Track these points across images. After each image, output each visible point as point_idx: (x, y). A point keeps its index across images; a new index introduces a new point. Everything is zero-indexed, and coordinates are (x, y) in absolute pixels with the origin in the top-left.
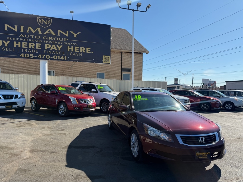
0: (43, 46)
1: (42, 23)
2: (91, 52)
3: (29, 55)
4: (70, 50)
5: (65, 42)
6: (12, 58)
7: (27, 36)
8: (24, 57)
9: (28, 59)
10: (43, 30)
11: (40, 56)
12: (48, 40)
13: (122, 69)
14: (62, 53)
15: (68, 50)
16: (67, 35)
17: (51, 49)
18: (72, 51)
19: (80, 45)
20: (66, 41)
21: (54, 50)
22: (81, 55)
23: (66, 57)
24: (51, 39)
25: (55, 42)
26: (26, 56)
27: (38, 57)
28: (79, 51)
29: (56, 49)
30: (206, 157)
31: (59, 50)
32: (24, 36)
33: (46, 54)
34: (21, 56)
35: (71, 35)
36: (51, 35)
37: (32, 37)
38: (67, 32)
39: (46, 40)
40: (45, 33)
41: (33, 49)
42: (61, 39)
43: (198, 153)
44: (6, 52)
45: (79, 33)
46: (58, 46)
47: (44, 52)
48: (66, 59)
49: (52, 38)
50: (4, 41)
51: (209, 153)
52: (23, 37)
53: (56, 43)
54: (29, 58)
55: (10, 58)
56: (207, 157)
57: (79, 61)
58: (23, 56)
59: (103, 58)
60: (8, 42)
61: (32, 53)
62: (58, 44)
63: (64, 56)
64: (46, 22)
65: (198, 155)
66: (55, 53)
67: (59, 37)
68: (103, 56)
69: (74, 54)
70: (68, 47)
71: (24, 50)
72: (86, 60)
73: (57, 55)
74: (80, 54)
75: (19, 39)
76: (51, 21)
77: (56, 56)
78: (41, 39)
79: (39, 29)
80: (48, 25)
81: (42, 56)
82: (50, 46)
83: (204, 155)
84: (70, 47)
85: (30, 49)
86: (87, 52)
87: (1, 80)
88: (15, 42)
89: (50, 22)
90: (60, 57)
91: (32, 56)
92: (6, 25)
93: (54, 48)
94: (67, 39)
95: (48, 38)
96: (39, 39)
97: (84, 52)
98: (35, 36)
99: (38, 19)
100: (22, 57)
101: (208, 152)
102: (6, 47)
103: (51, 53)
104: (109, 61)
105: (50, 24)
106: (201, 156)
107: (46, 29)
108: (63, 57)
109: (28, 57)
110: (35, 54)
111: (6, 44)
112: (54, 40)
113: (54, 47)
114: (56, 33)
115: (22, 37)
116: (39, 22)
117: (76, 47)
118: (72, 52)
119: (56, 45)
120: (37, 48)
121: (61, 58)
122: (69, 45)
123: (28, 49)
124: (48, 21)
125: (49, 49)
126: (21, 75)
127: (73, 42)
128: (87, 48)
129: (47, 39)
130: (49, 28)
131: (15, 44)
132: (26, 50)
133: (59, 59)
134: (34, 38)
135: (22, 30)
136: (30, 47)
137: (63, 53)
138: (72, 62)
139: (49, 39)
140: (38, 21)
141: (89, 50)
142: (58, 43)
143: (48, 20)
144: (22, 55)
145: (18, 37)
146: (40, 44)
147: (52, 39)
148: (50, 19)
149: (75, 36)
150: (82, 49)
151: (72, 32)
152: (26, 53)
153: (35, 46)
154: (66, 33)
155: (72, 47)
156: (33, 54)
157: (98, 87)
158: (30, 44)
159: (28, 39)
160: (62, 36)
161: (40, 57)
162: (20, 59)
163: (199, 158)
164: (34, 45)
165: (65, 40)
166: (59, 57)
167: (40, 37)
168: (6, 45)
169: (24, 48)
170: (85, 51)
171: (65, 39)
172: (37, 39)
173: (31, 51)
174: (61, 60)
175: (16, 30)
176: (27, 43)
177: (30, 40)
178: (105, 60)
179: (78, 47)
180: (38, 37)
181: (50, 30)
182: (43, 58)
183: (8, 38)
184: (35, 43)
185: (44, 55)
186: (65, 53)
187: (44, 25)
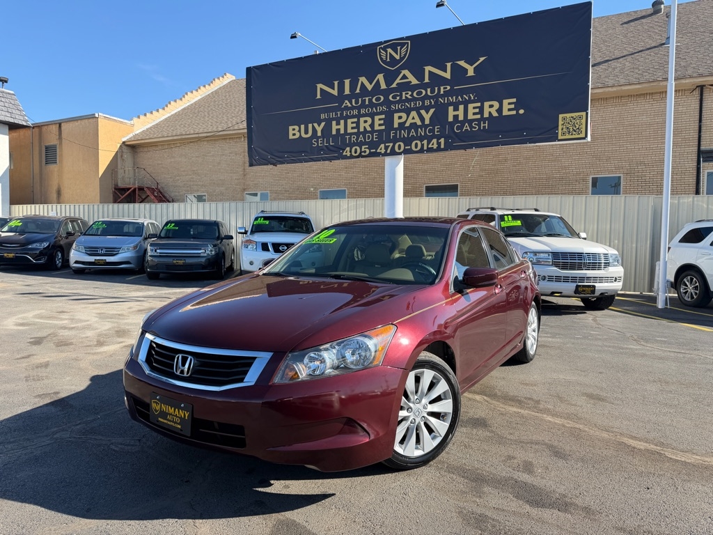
0: (388, 121)
1: (388, 60)
2: (517, 112)
3: (361, 149)
4: (456, 117)
5: (443, 96)
6: (333, 161)
7: (357, 102)
8: (352, 157)
9: (357, 159)
10: (390, 78)
11: (382, 149)
12: (401, 101)
13: (700, 152)
14: (432, 131)
15: (451, 119)
16: (447, 75)
17: (407, 124)
18: (461, 118)
19: (483, 95)
20: (447, 94)
21: (413, 125)
22: (486, 125)
23: (442, 140)
24: (408, 96)
25: (416, 104)
26: (354, 154)
27: (378, 151)
28: (478, 116)
29: (419, 123)
31: (427, 122)
32: (351, 103)
33: (395, 141)
34: (344, 154)
35: (459, 72)
36: (407, 86)
37: (367, 103)
38: (449, 65)
39: (395, 103)
40: (394, 85)
41: (369, 132)
42: (433, 91)
44: (319, 149)
45: (482, 59)
46: (423, 112)
47: (392, 135)
48: (442, 146)
49: (410, 93)
50: (316, 125)
52: (350, 105)
53: (419, 104)
54: (360, 156)
55: (327, 162)
57: (478, 146)
58: (348, 154)
59: (560, 122)
60: (323, 124)
61: (365, 143)
62: (423, 107)
63: (438, 138)
64: (397, 54)
66: (417, 132)
67: (425, 86)
68: (561, 116)
69: (467, 127)
70: (451, 108)
71: (350, 139)
72: (501, 138)
73: (421, 139)
74: (482, 125)
75: (342, 114)
76: (407, 47)
77: (419, 142)
78: (387, 103)
79: (380, 77)
80: (402, 59)
81: (386, 148)
82: (404, 115)
84: (456, 109)
85: (362, 133)
86: (505, 112)
87: (303, 213)
88: (334, 123)
89: (407, 51)
90: (428, 144)
91: (365, 152)
92: (320, 86)
93: (413, 121)
94: (449, 88)
95: (401, 96)
96: (381, 104)
97: (495, 114)
98: (372, 98)
99: (380, 52)
100: (346, 157)
102: (320, 137)
103: (406, 136)
104: (584, 130)
105: (405, 55)
107: (398, 72)
108: (435, 141)
109: (357, 154)
110: (371, 145)
111: (319, 129)
112: (414, 99)
113: (413, 118)
114: (419, 76)
115: (347, 108)
116: (381, 59)
117: (471, 106)
118: (460, 122)
119: (418, 110)
120: (377, 127)
122: (451, 104)
123: (358, 134)
124: (401, 49)
125: (402, 125)
127: (463, 92)
128: (505, 102)
129: (398, 98)
130: (403, 68)
131: (334, 127)
132: (354, 137)
133: (425, 148)
134: (371, 105)
135: (347, 91)
136: (362, 129)
137: (436, 130)
138: (463, 151)
139: (404, 98)
140: (380, 55)
141: (513, 106)
142: (423, 103)
143: (402, 45)
144: (347, 152)
145: (339, 108)
146: (383, 116)
147: (410, 97)
148: (406, 43)
149: (471, 73)
150: (491, 108)
151: (462, 63)
152: (355, 144)
153: (372, 125)
154: (445, 71)
155: (461, 107)
156: (367, 146)
157: (502, 223)
158: (362, 120)
159: (359, 108)
160: (436, 80)
161: (383, 151)
162: (344, 161)
164: (369, 120)
165: (442, 93)
166: (425, 142)
167: (382, 98)
168: (319, 134)
169: (351, 134)
170: (500, 110)
171: (442, 88)
172: (376, 106)
173: (365, 139)
174: (430, 150)
175: (335, 92)
176: (355, 120)
177: (363, 111)
178: (565, 130)
179: (479, 104)
180: (378, 99)
181: (406, 72)
182: (388, 151)
183: (323, 116)
184: (372, 116)
185: (391, 144)
186: (442, 130)
187: (393, 61)
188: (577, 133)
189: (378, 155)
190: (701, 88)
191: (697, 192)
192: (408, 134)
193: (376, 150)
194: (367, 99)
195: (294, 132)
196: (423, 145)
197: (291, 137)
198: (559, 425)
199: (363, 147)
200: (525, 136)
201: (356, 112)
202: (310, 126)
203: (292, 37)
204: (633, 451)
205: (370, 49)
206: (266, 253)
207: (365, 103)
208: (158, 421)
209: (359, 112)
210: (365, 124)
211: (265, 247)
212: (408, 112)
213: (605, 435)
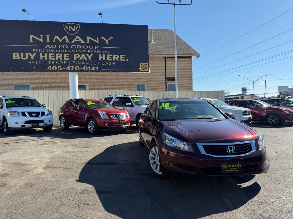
0: (71, 56)
1: (69, 31)
2: (126, 60)
3: (57, 67)
4: (102, 59)
5: (96, 50)
6: (40, 72)
7: (54, 46)
8: (52, 71)
9: (55, 72)
10: (71, 38)
11: (68, 68)
12: (76, 49)
13: (166, 78)
14: (92, 63)
15: (100, 59)
16: (97, 42)
17: (80, 59)
18: (104, 59)
19: (113, 52)
20: (97, 49)
21: (83, 60)
22: (115, 63)
23: (97, 67)
24: (80, 47)
25: (84, 51)
26: (53, 69)
27: (67, 69)
28: (111, 60)
29: (86, 59)
30: (235, 170)
31: (90, 59)
32: (51, 46)
33: (75, 65)
34: (48, 69)
35: (102, 42)
36: (79, 43)
37: (59, 47)
38: (98, 38)
39: (74, 49)
40: (73, 42)
41: (61, 60)
42: (91, 47)
43: (225, 165)
44: (33, 66)
45: (111, 38)
46: (87, 55)
47: (73, 63)
48: (97, 70)
49: (81, 46)
50: (30, 54)
51: (240, 166)
52: (50, 47)
54: (57, 70)
55: (37, 72)
56: (237, 171)
57: (112, 71)
58: (50, 69)
59: (141, 66)
60: (34, 54)
61: (59, 65)
62: (87, 53)
63: (95, 66)
64: (74, 29)
65: (225, 168)
66: (85, 63)
67: (88, 45)
68: (140, 63)
69: (107, 63)
70: (100, 55)
71: (51, 62)
72: (120, 69)
73: (88, 66)
75: (46, 51)
76: (78, 27)
77: (87, 67)
78: (69, 48)
79: (66, 37)
80: (76, 31)
81: (71, 68)
82: (79, 56)
83: (233, 167)
84: (102, 56)
85: (57, 60)
86: (121, 60)
88: (41, 54)
89: (78, 28)
90: (91, 68)
91: (60, 69)
92: (31, 36)
93: (83, 58)
94: (98, 47)
95: (77, 47)
96: (67, 49)
97: (118, 60)
98: (62, 46)
99: (65, 26)
100: (49, 71)
101: (238, 164)
102: (33, 60)
103: (80, 64)
104: (148, 69)
105: (78, 30)
106: (229, 169)
107: (74, 37)
108: (94, 67)
109: (56, 70)
110: (63, 66)
111: (32, 56)
112: (83, 49)
113: (83, 57)
114: (85, 40)
115: (48, 48)
116: (66, 30)
117: (108, 55)
118: (104, 61)
119: (85, 54)
120: (65, 59)
121: (92, 69)
122: (100, 53)
123: (55, 61)
124: (75, 28)
125: (78, 59)
127: (104, 49)
128: (121, 56)
130: (77, 35)
131: (42, 57)
132: (53, 62)
133: (90, 70)
134: (61, 48)
135: (48, 41)
136: (57, 59)
137: (94, 63)
138: (105, 72)
139: (78, 48)
140: (65, 28)
141: (124, 58)
142: (87, 51)
143: (76, 26)
145: (44, 48)
146: (68, 54)
147: (81, 48)
148: (77, 25)
149: (107, 42)
150: (116, 57)
151: (103, 38)
152: (53, 65)
153: (63, 57)
154: (96, 40)
155: (104, 55)
156: (61, 67)
158: (57, 55)
159: (55, 49)
160: (92, 43)
161: (69, 69)
162: (48, 72)
163: (226, 172)
164: (61, 55)
165: (95, 48)
166: (89, 67)
167: (67, 46)
168: (33, 58)
169: (51, 60)
170: (119, 58)
171: (95, 46)
172: (64, 49)
173: (59, 63)
174: (92, 71)
175: (41, 40)
176: (54, 54)
177: (57, 51)
178: (142, 68)
179: (111, 55)
180: (65, 47)
181: (78, 37)
182: (72, 70)
183: (34, 50)
184: (63, 53)
185: (73, 67)
186: (97, 63)
187: (72, 32)
188: (146, 70)
189: (67, 71)
190: (165, 58)
191: (166, 90)
192: (81, 63)
193: (66, 68)
194: (59, 46)
195: (16, 56)
196: (88, 69)
197: (14, 58)
199: (59, 67)
200: (129, 69)
201: (53, 51)
202: (27, 54)
203: (23, 11)
205: (60, 24)
209: (55, 51)
210: (59, 56)
211: (24, 114)
212: (81, 54)
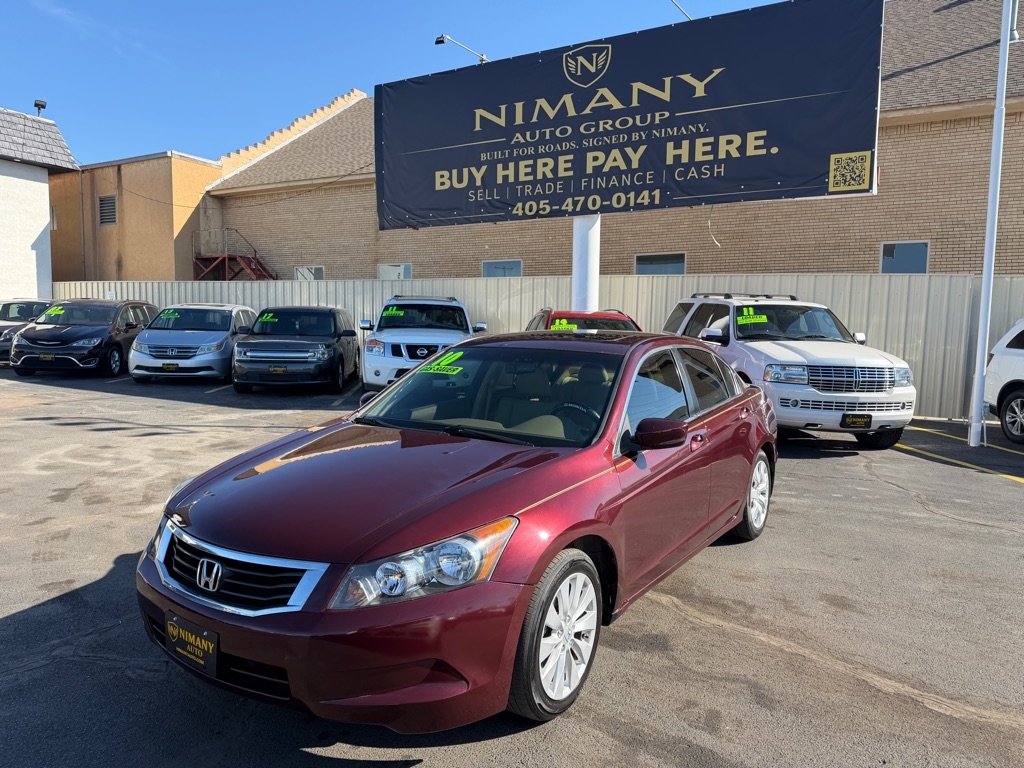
0: (578, 164)
1: (579, 73)
2: (768, 151)
3: (538, 205)
4: (677, 158)
5: (658, 127)
6: (497, 223)
7: (533, 136)
8: (525, 217)
9: (533, 220)
10: (581, 101)
11: (568, 205)
12: (596, 134)
14: (642, 178)
15: (670, 161)
16: (666, 96)
17: (606, 169)
18: (685, 159)
19: (718, 127)
20: (664, 123)
21: (615, 170)
22: (722, 170)
23: (657, 193)
24: (607, 126)
25: (619, 139)
26: (527, 212)
27: (564, 208)
28: (710, 157)
29: (623, 167)
31: (635, 165)
32: (524, 137)
33: (587, 193)
34: (514, 212)
35: (682, 91)
36: (605, 112)
37: (548, 137)
38: (668, 80)
39: (588, 137)
40: (587, 111)
41: (550, 180)
42: (643, 120)
44: (479, 205)
45: (717, 72)
46: (629, 150)
47: (583, 184)
48: (657, 201)
49: (610, 122)
50: (473, 169)
52: (523, 141)
53: (624, 138)
54: (537, 215)
55: (489, 224)
57: (709, 201)
58: (520, 213)
59: (832, 166)
60: (484, 168)
61: (544, 197)
62: (629, 143)
63: (651, 189)
66: (619, 181)
67: (632, 112)
68: (833, 157)
69: (693, 173)
70: (670, 145)
71: (523, 190)
72: (743, 190)
73: (626, 190)
74: (716, 170)
75: (511, 154)
76: (607, 54)
77: (622, 195)
78: (577, 137)
79: (567, 99)
80: (599, 71)
81: (575, 203)
82: (601, 155)
84: (678, 146)
85: (539, 181)
86: (751, 152)
88: (500, 166)
89: (606, 60)
90: (636, 198)
91: (544, 209)
92: (479, 112)
93: (615, 164)
94: (667, 114)
95: (597, 127)
96: (568, 139)
97: (735, 154)
98: (556, 129)
99: (567, 61)
100: (516, 217)
102: (479, 188)
103: (604, 186)
104: (867, 178)
105: (604, 65)
107: (593, 92)
108: (646, 193)
109: (533, 213)
110: (556, 199)
111: (478, 176)
112: (617, 132)
113: (615, 160)
114: (624, 95)
115: (518, 145)
116: (569, 71)
117: (699, 142)
118: (684, 165)
119: (621, 147)
120: (561, 173)
121: (639, 201)
122: (670, 138)
123: (534, 183)
124: (597, 58)
125: (598, 170)
126: (540, 280)
127: (694, 120)
128: (751, 136)
129: (593, 130)
130: (600, 84)
131: (500, 172)
132: (528, 188)
133: (632, 204)
134: (554, 140)
135: (519, 120)
136: (540, 176)
137: (648, 177)
138: (687, 209)
139: (601, 129)
140: (567, 66)
141: (761, 142)
142: (630, 137)
143: (600, 51)
144: (518, 210)
145: (507, 145)
146: (571, 157)
147: (610, 129)
148: (603, 49)
149: (700, 92)
150: (729, 145)
151: (687, 78)
152: (529, 198)
153: (555, 170)
154: (663, 90)
155: (686, 144)
156: (547, 201)
157: (739, 319)
158: (540, 162)
159: (535, 145)
160: (649, 103)
161: (570, 208)
162: (514, 222)
164: (551, 162)
165: (657, 121)
166: (632, 195)
167: (570, 130)
168: (478, 183)
169: (524, 183)
170: (742, 148)
171: (657, 114)
172: (560, 141)
173: (544, 190)
174: (639, 207)
175: (502, 122)
176: (531, 162)
177: (541, 149)
178: (838, 178)
179: (711, 139)
180: (564, 131)
181: (604, 91)
182: (578, 209)
183: (483, 157)
184: (555, 156)
185: (582, 199)
186: (657, 177)
187: (587, 76)
188: (857, 182)
189: (563, 213)
192: (607, 183)
193: (561, 207)
194: (548, 131)
195: (443, 180)
196: (628, 200)
197: (438, 187)
198: (776, 649)
199: (542, 202)
200: (779, 187)
201: (531, 151)
202: (466, 171)
203: (438, 42)
204: (875, 695)
205: (553, 57)
206: (397, 359)
207: (544, 136)
208: (176, 652)
209: (536, 150)
210: (544, 168)
211: (396, 350)
212: (607, 151)
213: (840, 667)
